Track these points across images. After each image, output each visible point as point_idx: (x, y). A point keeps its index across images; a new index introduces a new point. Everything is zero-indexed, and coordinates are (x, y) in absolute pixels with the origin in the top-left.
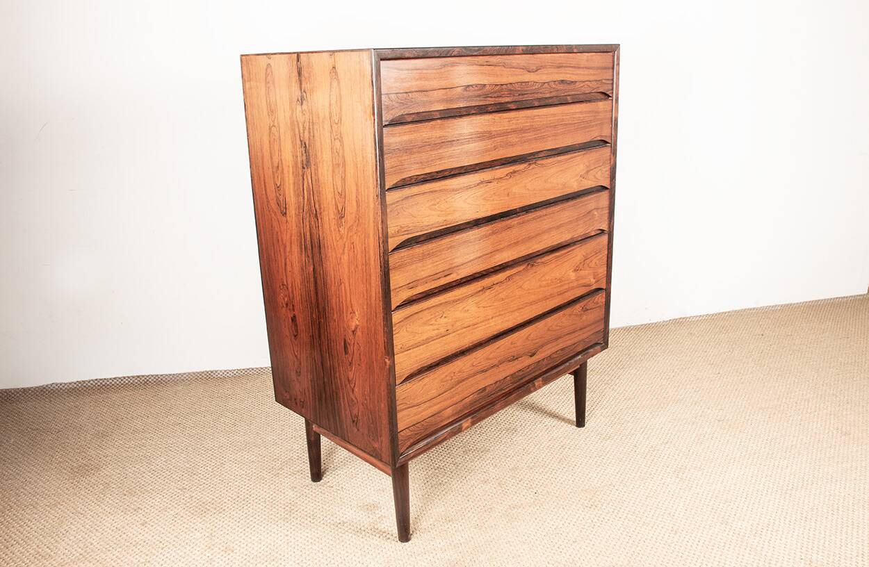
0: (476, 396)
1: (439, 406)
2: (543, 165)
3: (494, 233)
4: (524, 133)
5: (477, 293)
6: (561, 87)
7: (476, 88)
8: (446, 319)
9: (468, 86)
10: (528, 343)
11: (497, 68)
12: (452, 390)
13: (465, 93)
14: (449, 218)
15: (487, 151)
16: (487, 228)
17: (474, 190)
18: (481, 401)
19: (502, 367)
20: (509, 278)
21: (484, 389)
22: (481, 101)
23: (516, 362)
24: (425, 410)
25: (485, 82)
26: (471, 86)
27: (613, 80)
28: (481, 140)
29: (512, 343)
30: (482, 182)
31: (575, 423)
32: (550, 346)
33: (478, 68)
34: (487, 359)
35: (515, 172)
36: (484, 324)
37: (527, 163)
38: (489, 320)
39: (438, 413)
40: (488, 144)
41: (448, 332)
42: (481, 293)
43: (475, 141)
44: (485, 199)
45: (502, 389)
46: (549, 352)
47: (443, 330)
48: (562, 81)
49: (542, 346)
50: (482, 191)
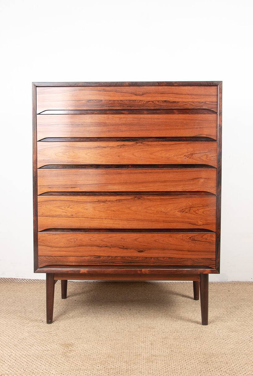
0: (92, 258)
1: (65, 253)
2: (148, 145)
3: (107, 174)
4: (131, 126)
5: (93, 202)
6: (165, 104)
7: (96, 102)
8: (71, 209)
9: (90, 100)
10: (136, 242)
11: (110, 92)
12: (75, 248)
13: (88, 103)
14: (75, 160)
15: (104, 132)
16: (102, 170)
17: (93, 150)
18: (96, 262)
19: (114, 249)
20: (119, 200)
21: (99, 257)
22: (98, 107)
23: (125, 251)
24: (56, 251)
25: (102, 99)
26: (92, 100)
27: (217, 102)
28: (98, 126)
29: (122, 238)
30: (99, 147)
31: (201, 323)
32: (157, 251)
33: (98, 92)
34: (102, 240)
35: (124, 145)
36: (99, 220)
37: (135, 142)
38: (102, 219)
39: (65, 257)
40: (105, 129)
41: (72, 216)
42: (97, 203)
43: (95, 126)
44: (100, 155)
45: (113, 263)
46: (156, 255)
47: (69, 214)
48: (165, 101)
49: (150, 249)
50: (99, 151)
